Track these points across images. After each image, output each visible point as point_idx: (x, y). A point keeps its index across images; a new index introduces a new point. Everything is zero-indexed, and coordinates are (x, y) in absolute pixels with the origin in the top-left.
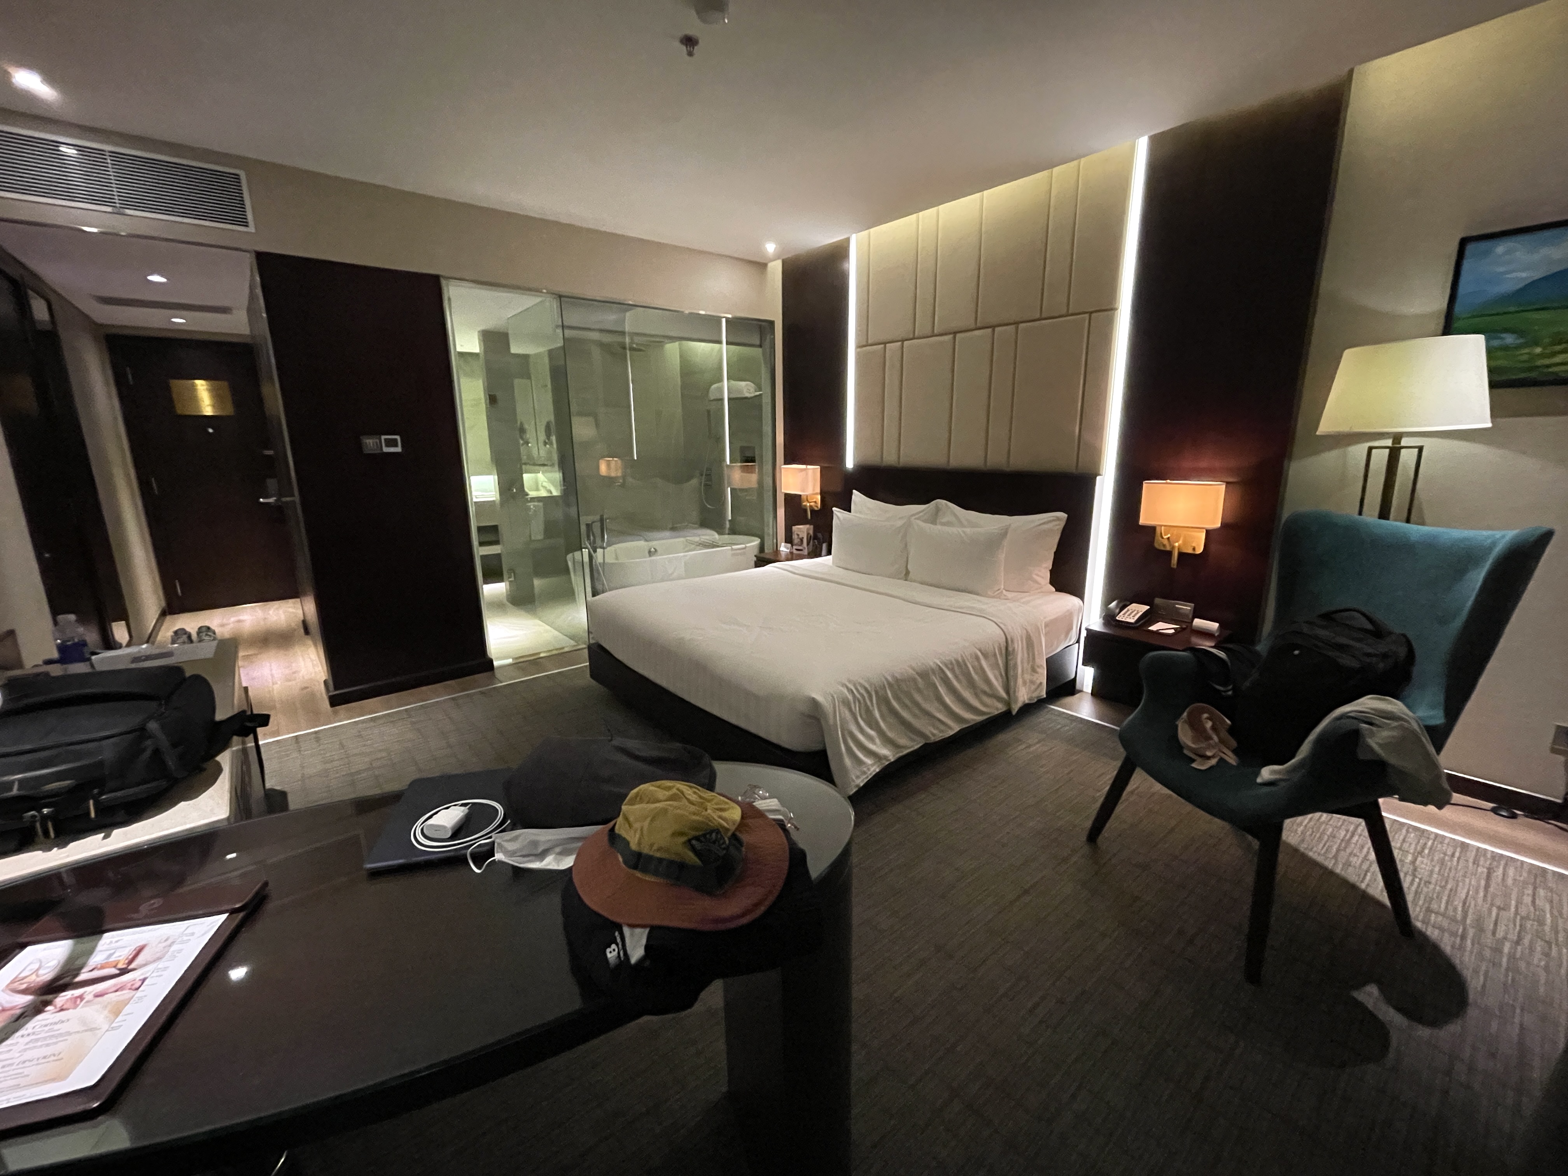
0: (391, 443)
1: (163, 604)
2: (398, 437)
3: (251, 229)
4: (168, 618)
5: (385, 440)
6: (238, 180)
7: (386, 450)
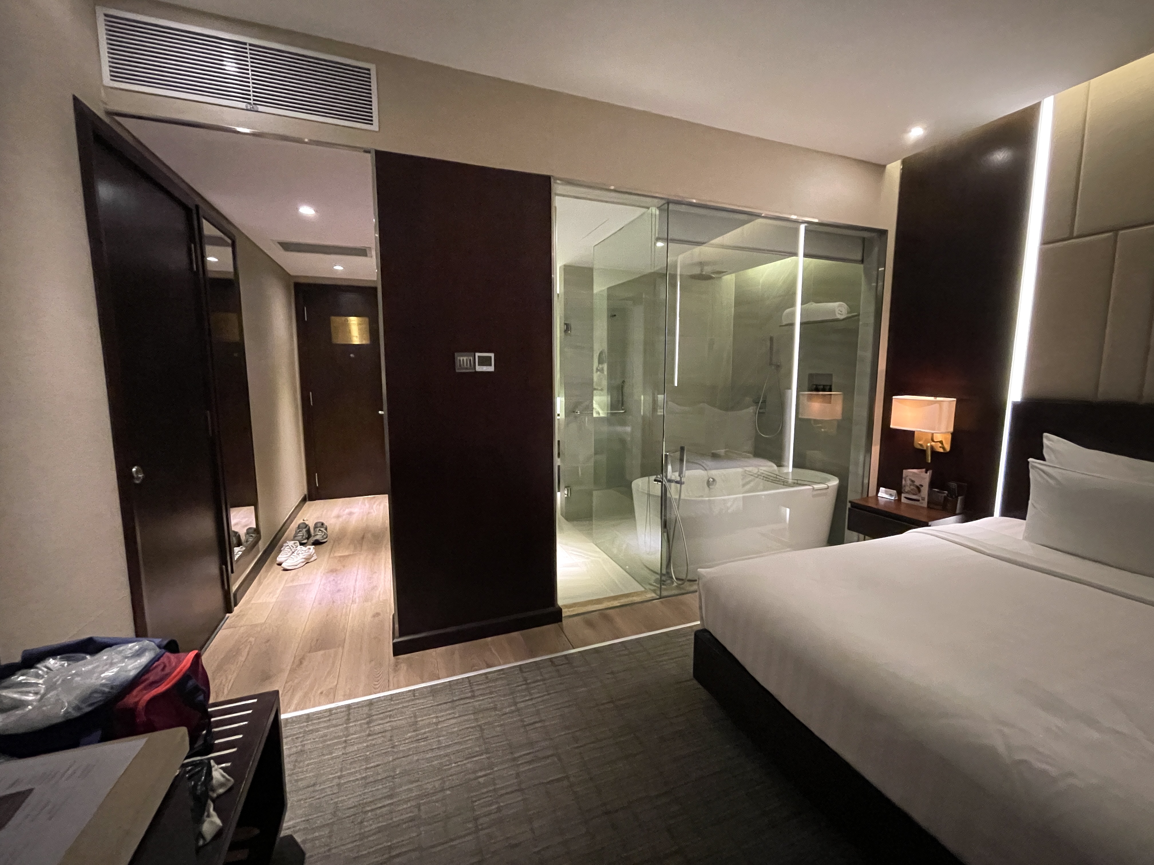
0: (484, 361)
1: (305, 491)
2: (492, 355)
3: (375, 127)
4: (308, 503)
5: (479, 357)
6: (368, 76)
7: (479, 369)
